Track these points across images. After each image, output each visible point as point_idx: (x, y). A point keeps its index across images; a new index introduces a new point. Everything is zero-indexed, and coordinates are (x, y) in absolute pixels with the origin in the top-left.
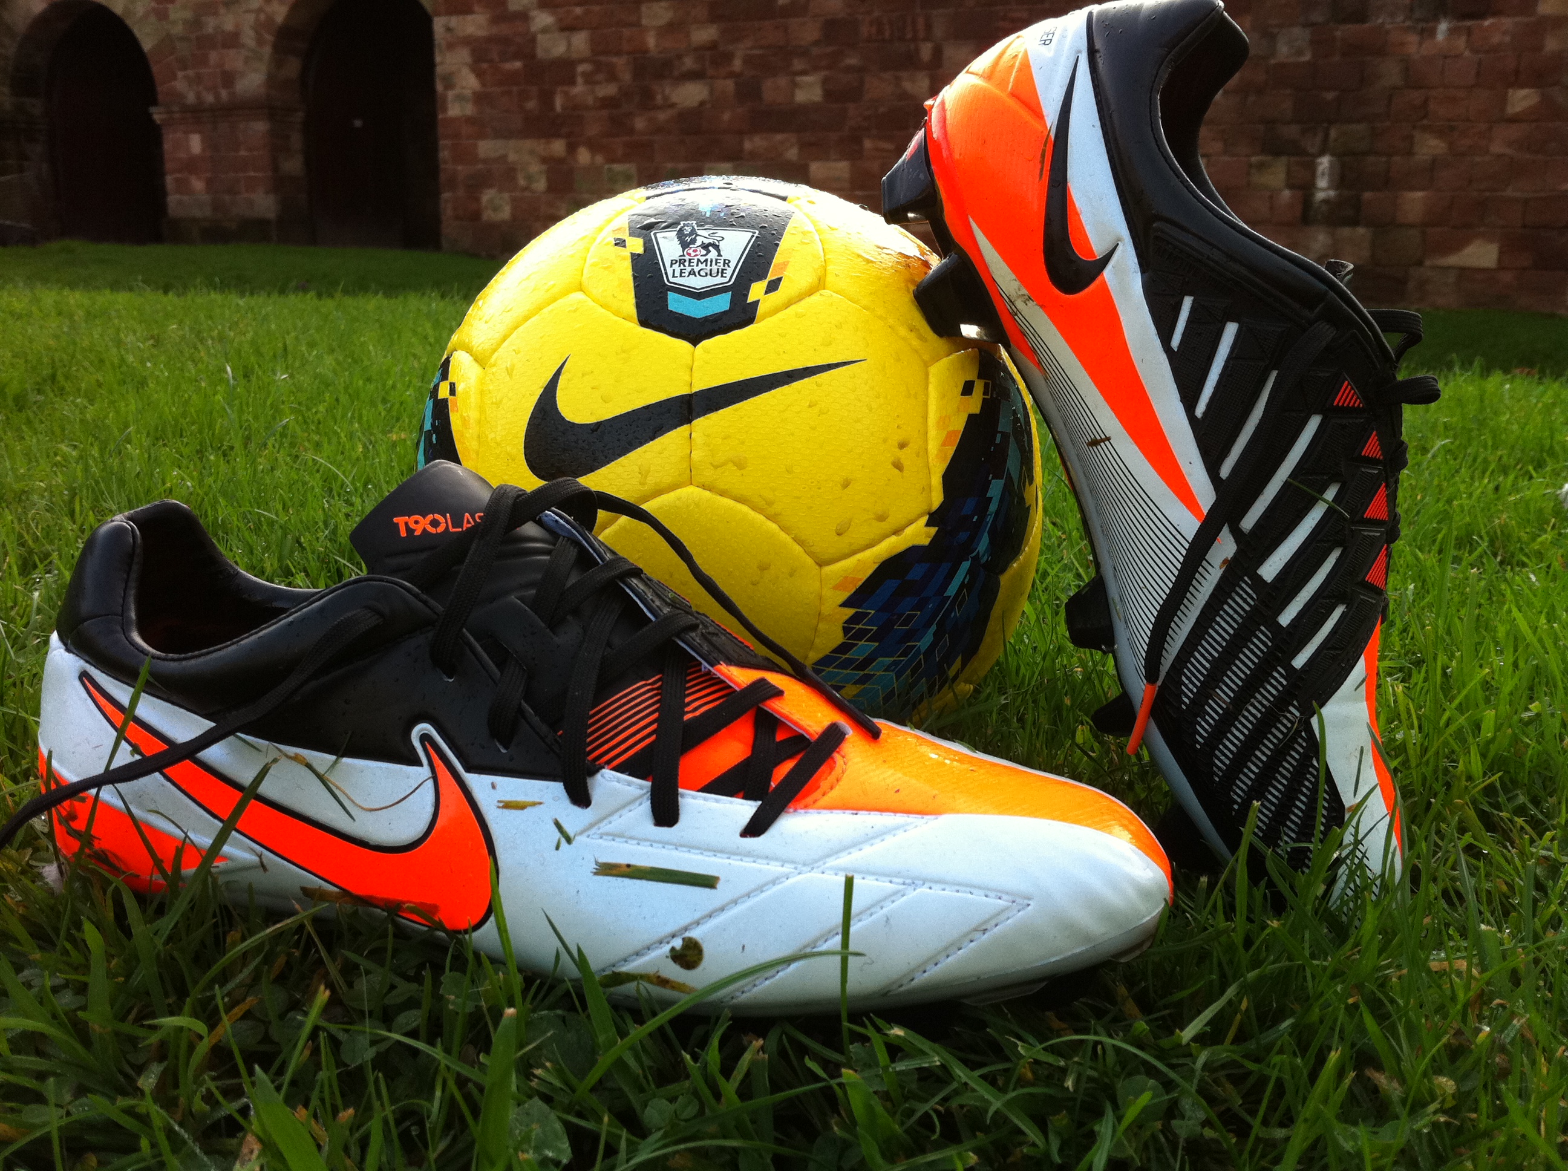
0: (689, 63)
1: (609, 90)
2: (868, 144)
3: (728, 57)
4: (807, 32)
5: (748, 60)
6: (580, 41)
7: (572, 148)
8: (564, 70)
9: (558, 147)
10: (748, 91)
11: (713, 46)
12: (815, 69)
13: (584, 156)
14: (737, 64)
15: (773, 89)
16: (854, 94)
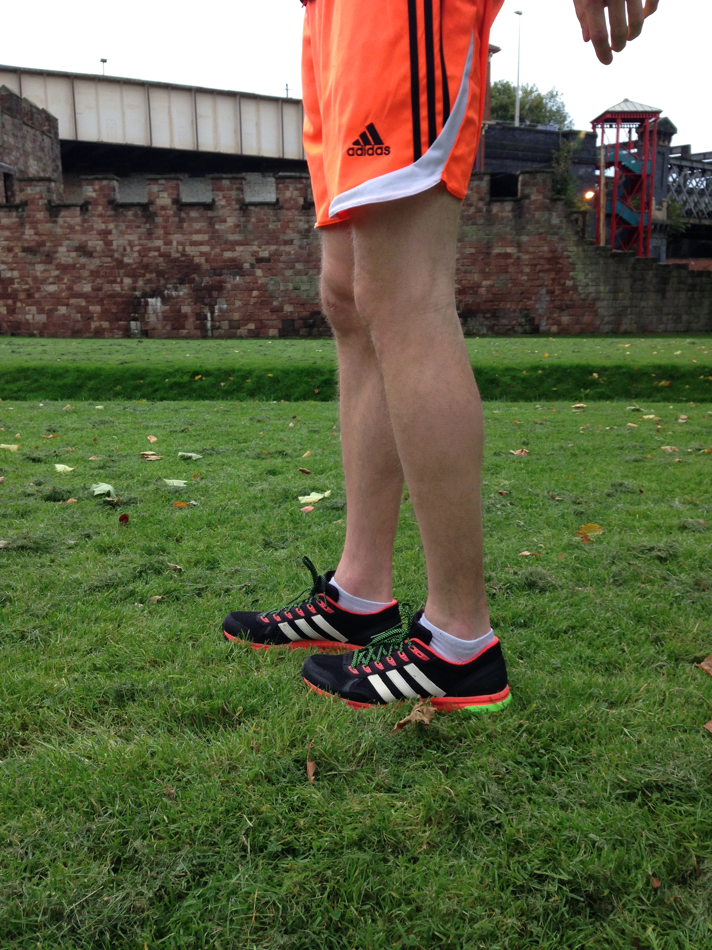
0: (51, 280)
1: (27, 287)
2: (105, 302)
3: (62, 279)
4: (85, 273)
5: (68, 280)
6: (16, 274)
7: (15, 303)
8: (11, 281)
9: (10, 302)
10: (70, 289)
11: (57, 276)
12: (88, 283)
13: (19, 304)
14: (65, 281)
15: (76, 288)
16: (100, 289)
